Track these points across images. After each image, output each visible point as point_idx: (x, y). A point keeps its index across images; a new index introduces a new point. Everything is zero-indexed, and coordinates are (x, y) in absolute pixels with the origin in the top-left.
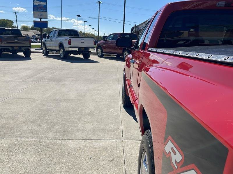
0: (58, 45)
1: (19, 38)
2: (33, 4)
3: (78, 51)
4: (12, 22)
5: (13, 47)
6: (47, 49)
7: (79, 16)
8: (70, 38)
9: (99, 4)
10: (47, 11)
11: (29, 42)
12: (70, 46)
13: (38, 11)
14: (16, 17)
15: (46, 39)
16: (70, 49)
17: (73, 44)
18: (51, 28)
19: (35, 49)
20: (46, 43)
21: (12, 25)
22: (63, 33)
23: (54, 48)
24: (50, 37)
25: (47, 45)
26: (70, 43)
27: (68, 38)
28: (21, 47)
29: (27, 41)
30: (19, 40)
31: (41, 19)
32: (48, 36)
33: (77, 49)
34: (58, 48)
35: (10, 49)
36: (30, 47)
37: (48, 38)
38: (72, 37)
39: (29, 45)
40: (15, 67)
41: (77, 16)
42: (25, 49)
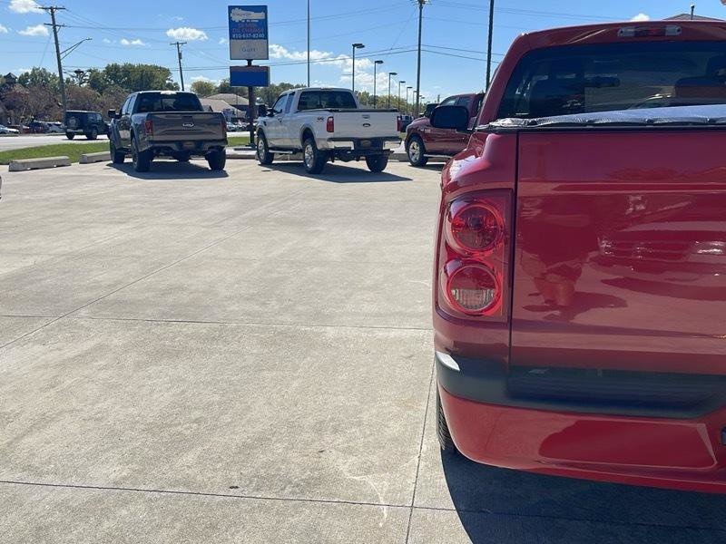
0: (298, 134)
1: (196, 117)
2: (230, 18)
3: (353, 148)
4: (166, 72)
5: (180, 143)
6: (270, 146)
7: (360, 46)
8: (331, 114)
9: (421, 8)
10: (266, 38)
11: (220, 127)
12: (331, 135)
13: (242, 39)
14: (180, 57)
15: (267, 118)
16: (333, 145)
17: (339, 130)
18: (277, 85)
19: (236, 149)
20: (266, 129)
21: (167, 82)
22: (313, 99)
23: (287, 143)
24: (275, 111)
25: (268, 136)
26: (330, 127)
27: (326, 115)
28: (199, 143)
29: (215, 125)
30: (196, 122)
31: (250, 61)
32: (273, 111)
33: (350, 145)
34: (298, 144)
35: (174, 146)
36: (225, 140)
37: (271, 116)
38: (338, 111)
39: (221, 137)
40: (188, 195)
41: (354, 46)
42: (212, 147)
